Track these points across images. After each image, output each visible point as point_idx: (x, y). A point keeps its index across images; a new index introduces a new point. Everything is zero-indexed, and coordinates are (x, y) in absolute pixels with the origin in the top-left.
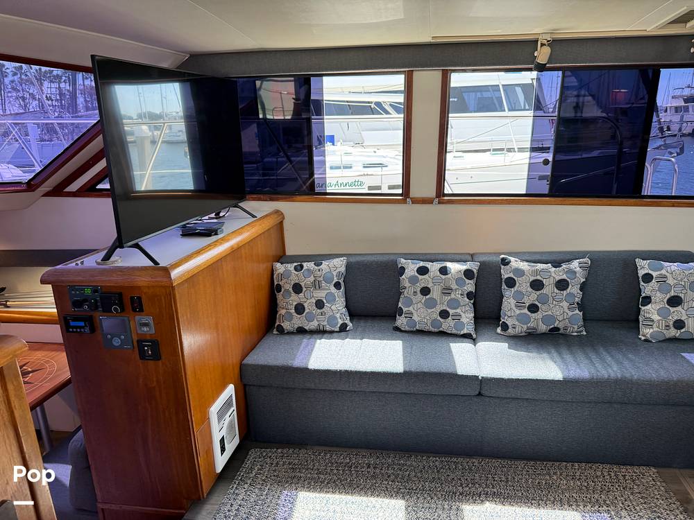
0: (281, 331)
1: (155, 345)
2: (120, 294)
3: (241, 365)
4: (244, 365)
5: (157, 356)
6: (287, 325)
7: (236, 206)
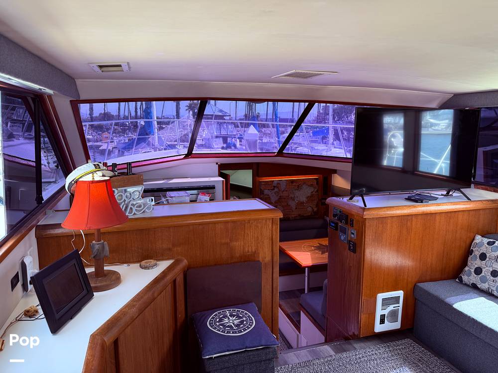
0: (461, 280)
1: (355, 245)
2: (347, 216)
3: (415, 285)
4: (418, 286)
5: (354, 251)
6: (465, 278)
7: (459, 190)
